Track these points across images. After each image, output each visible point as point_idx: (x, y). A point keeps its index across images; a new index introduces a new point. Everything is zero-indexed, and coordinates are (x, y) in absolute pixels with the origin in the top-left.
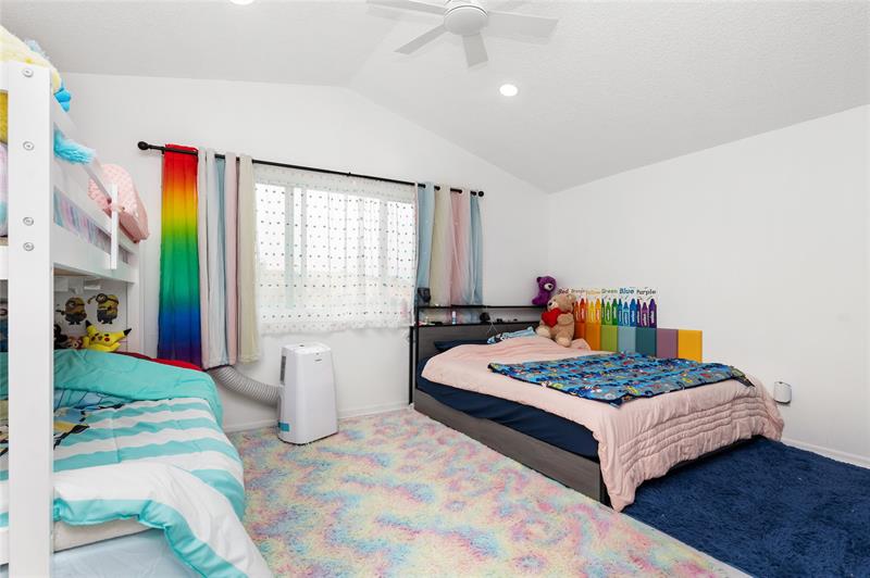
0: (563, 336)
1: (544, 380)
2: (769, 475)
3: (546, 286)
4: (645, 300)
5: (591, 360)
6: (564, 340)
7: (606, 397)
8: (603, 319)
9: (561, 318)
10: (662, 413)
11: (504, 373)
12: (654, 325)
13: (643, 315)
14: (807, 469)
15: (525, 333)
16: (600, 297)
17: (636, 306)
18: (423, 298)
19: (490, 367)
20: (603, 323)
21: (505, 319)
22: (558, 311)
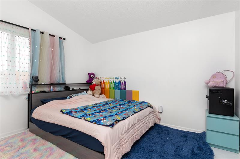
0: (97, 94)
1: (83, 116)
2: (160, 138)
3: (91, 76)
4: (123, 81)
5: (105, 103)
6: (97, 95)
7: (108, 124)
8: (110, 87)
9: (96, 87)
10: (129, 125)
11: (67, 113)
12: (125, 89)
13: (122, 85)
14: (168, 134)
15: (82, 93)
16: (109, 80)
17: (120, 83)
18: (35, 81)
19: (61, 111)
20: (110, 89)
21: (75, 88)
22: (95, 85)
